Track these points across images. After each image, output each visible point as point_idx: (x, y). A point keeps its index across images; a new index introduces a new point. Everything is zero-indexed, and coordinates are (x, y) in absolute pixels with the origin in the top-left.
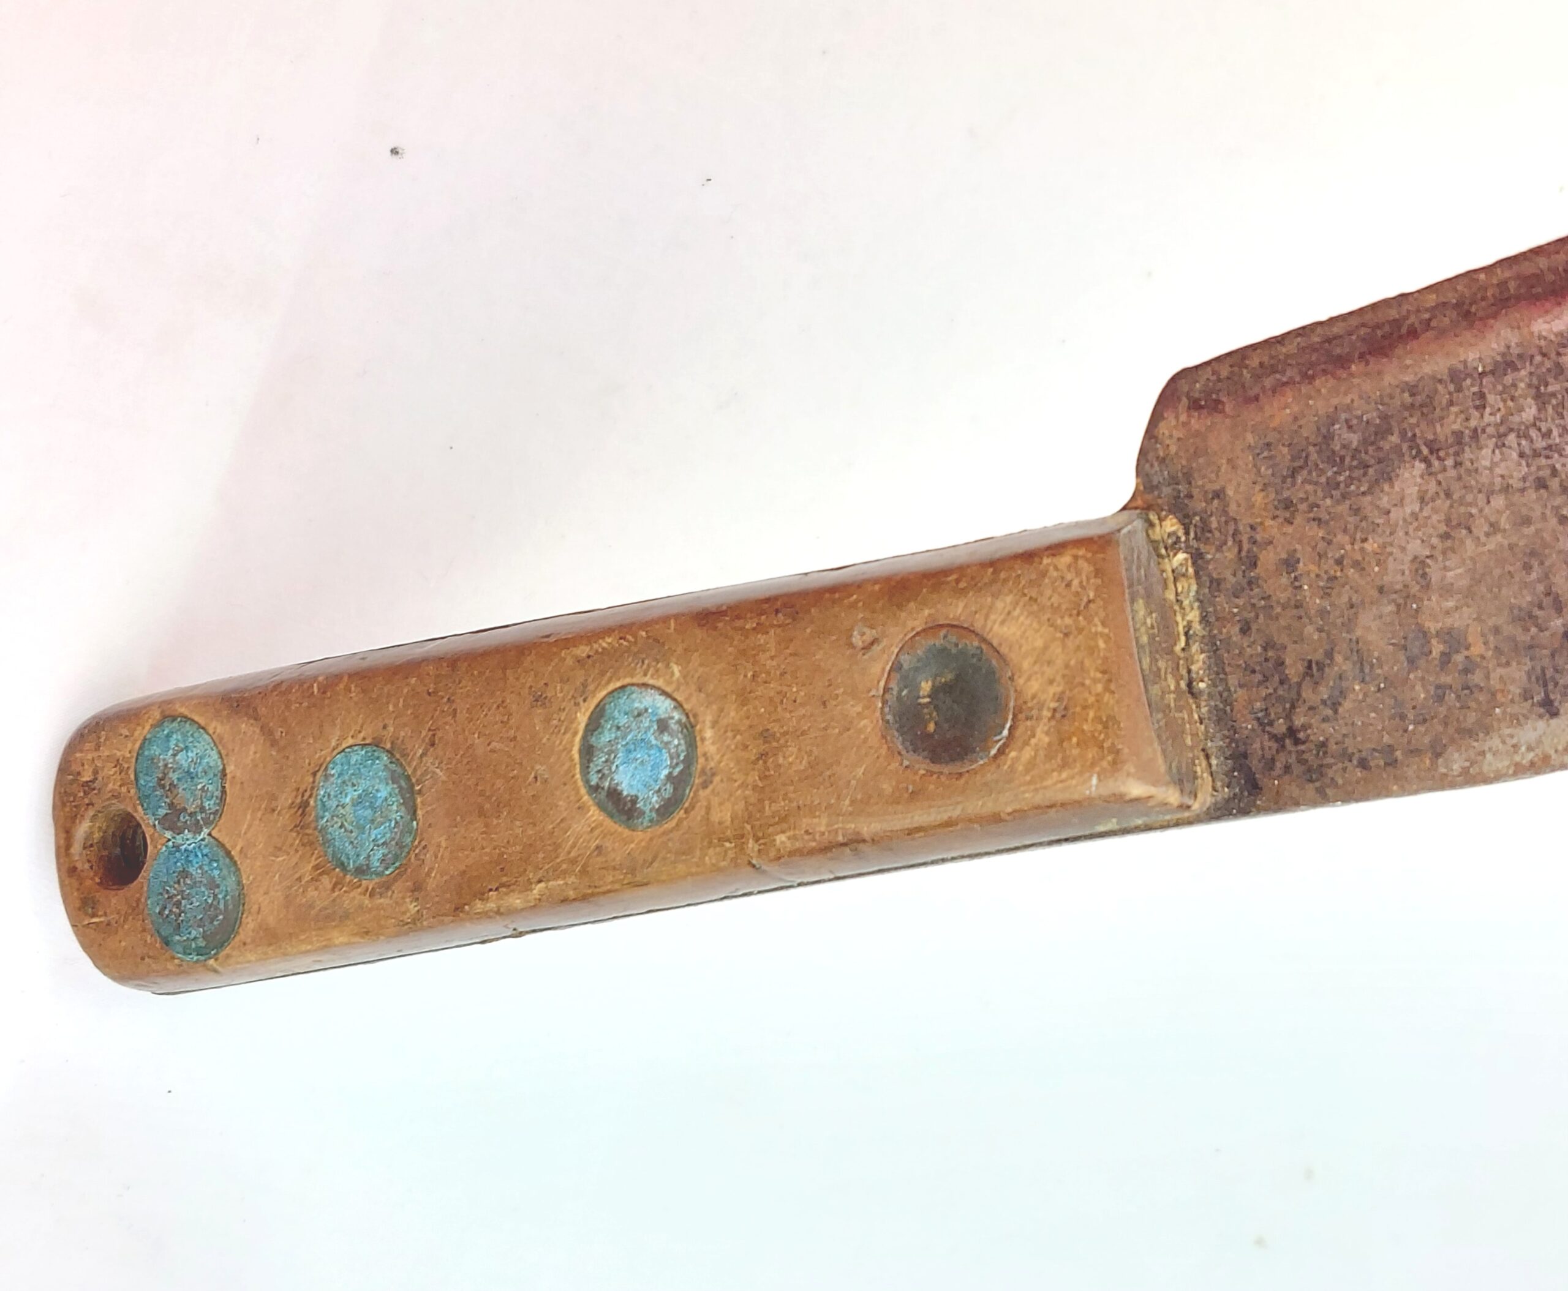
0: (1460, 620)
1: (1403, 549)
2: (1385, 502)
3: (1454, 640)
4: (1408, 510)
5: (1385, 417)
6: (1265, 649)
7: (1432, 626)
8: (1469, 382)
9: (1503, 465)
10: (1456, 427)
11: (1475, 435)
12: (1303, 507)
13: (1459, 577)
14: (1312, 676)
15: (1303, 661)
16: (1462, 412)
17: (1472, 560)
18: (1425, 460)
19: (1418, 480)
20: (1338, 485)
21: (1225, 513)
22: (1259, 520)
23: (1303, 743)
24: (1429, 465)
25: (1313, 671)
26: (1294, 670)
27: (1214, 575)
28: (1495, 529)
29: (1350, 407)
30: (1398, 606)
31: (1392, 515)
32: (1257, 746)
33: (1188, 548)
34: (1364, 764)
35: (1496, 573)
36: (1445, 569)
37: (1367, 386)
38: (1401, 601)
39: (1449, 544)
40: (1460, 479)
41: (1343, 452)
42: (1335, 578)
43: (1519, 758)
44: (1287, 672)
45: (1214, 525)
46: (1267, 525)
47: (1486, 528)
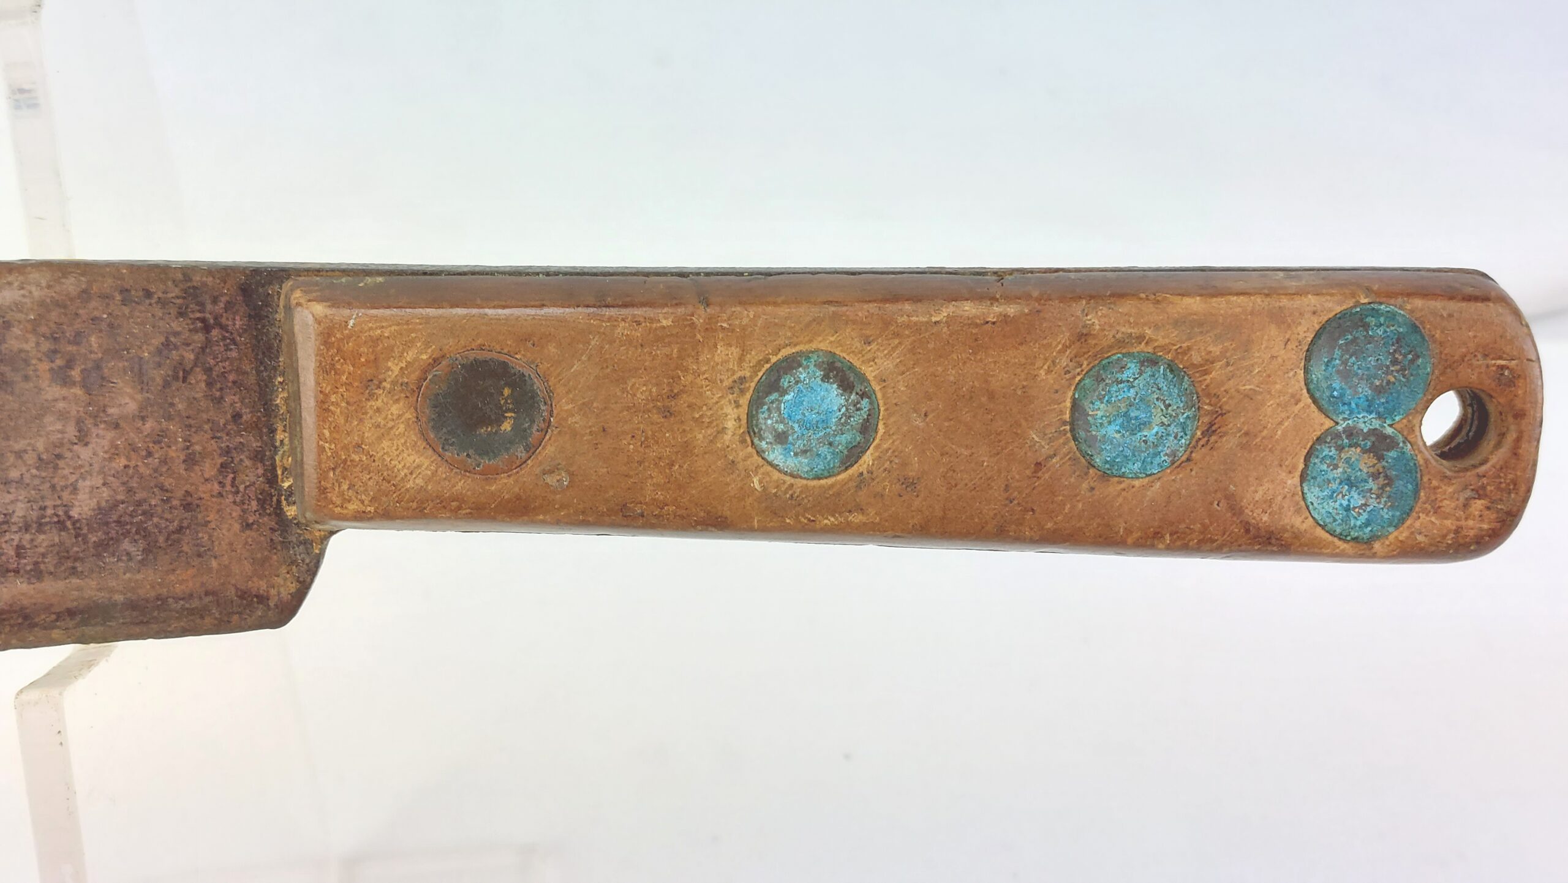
0: (53, 391)
1: (95, 454)
2: (105, 493)
3: (62, 377)
4: (88, 483)
5: (99, 556)
6: (222, 398)
7: (78, 391)
8: (28, 568)
9: (7, 501)
10: (42, 537)
11: (27, 528)
12: (175, 502)
13: (52, 424)
14: (184, 370)
15: (190, 383)
16: (36, 546)
17: (40, 436)
18: (70, 517)
19: (77, 503)
20: (144, 513)
21: (243, 511)
22: (214, 500)
23: (198, 319)
24: (66, 513)
25: (182, 374)
26: (199, 377)
27: (259, 465)
28: (19, 455)
29: (127, 570)
30: (104, 411)
31: (101, 482)
32: (238, 323)
33: (280, 490)
34: (148, 294)
35: (21, 421)
36: (62, 432)
37: (113, 583)
38: (102, 415)
39: (57, 451)
40: (42, 498)
41: (136, 537)
42: (154, 443)
43: (21, 278)
44: (205, 377)
45: (254, 503)
46: (208, 495)
47: (26, 457)
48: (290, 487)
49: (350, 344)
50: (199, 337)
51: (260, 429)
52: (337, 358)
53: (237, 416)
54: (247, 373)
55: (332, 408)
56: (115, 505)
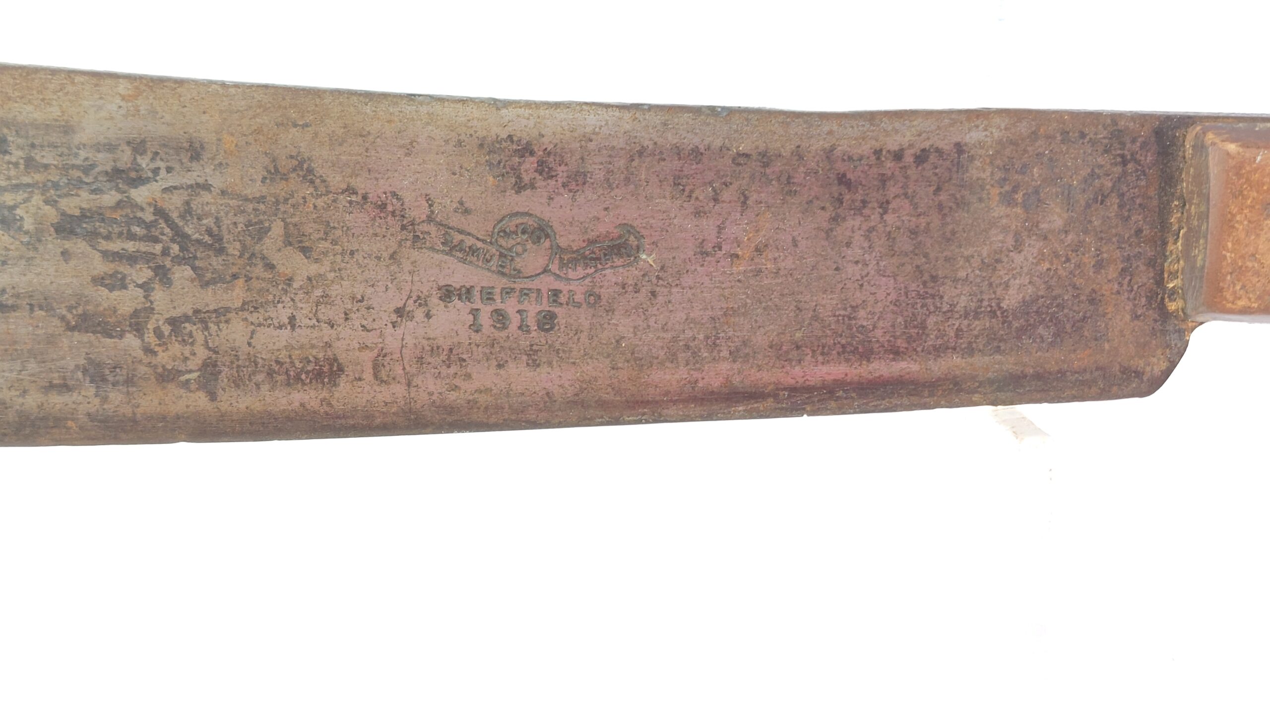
0: (999, 211)
1: (1026, 259)
2: (1030, 290)
3: (1008, 200)
4: (1017, 281)
5: (1019, 338)
6: (1129, 217)
7: (1019, 210)
8: (963, 346)
9: (954, 294)
10: (977, 322)
11: (966, 316)
12: (1083, 298)
13: (996, 236)
14: (1103, 195)
15: (1106, 206)
16: (971, 330)
17: (985, 244)
18: (1000, 308)
19: (1007, 297)
20: (1057, 306)
21: (1135, 305)
22: (1113, 296)
23: (1119, 155)
24: (998, 305)
25: (1101, 198)
26: (1114, 200)
27: (1151, 269)
28: (968, 259)
29: (1039, 349)
30: (1037, 226)
31: (1028, 281)
32: (1149, 158)
33: (1164, 289)
34: (1083, 135)
35: (972, 233)
36: (1002, 242)
37: (1026, 359)
38: (1035, 229)
39: (997, 256)
40: (981, 292)
41: (1050, 324)
42: (1072, 251)
43: (985, 122)
44: (1118, 201)
45: (1143, 300)
46: (1109, 292)
47: (972, 261)
48: (1174, 287)
49: (1257, 175)
50: (1118, 169)
51: (1155, 242)
52: (1245, 186)
53: (1139, 231)
54: (1151, 198)
55: (1236, 225)
56: (1038, 298)
